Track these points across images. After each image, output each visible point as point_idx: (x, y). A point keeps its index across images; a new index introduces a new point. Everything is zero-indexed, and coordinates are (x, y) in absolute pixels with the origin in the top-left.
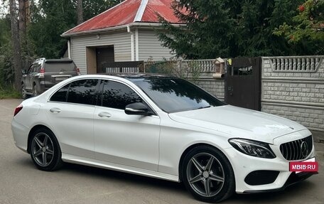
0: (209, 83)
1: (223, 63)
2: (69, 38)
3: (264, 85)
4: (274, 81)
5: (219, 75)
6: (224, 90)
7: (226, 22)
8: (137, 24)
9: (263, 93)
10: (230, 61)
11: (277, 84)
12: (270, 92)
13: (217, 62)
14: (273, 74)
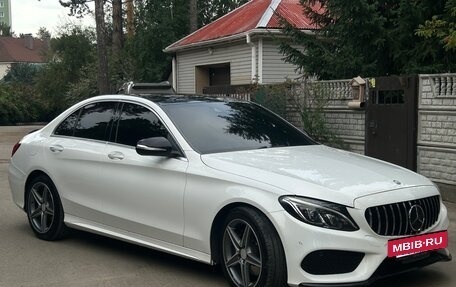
0: (343, 116)
1: (363, 85)
2: (174, 54)
3: (422, 118)
4: (436, 112)
5: (357, 103)
6: (364, 127)
7: (372, 22)
8: (260, 31)
9: (421, 131)
10: (373, 81)
11: (440, 118)
12: (431, 130)
13: (355, 84)
14: (435, 102)
